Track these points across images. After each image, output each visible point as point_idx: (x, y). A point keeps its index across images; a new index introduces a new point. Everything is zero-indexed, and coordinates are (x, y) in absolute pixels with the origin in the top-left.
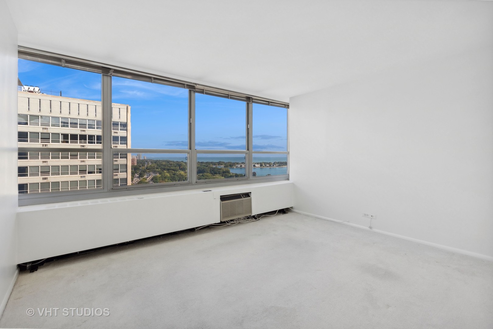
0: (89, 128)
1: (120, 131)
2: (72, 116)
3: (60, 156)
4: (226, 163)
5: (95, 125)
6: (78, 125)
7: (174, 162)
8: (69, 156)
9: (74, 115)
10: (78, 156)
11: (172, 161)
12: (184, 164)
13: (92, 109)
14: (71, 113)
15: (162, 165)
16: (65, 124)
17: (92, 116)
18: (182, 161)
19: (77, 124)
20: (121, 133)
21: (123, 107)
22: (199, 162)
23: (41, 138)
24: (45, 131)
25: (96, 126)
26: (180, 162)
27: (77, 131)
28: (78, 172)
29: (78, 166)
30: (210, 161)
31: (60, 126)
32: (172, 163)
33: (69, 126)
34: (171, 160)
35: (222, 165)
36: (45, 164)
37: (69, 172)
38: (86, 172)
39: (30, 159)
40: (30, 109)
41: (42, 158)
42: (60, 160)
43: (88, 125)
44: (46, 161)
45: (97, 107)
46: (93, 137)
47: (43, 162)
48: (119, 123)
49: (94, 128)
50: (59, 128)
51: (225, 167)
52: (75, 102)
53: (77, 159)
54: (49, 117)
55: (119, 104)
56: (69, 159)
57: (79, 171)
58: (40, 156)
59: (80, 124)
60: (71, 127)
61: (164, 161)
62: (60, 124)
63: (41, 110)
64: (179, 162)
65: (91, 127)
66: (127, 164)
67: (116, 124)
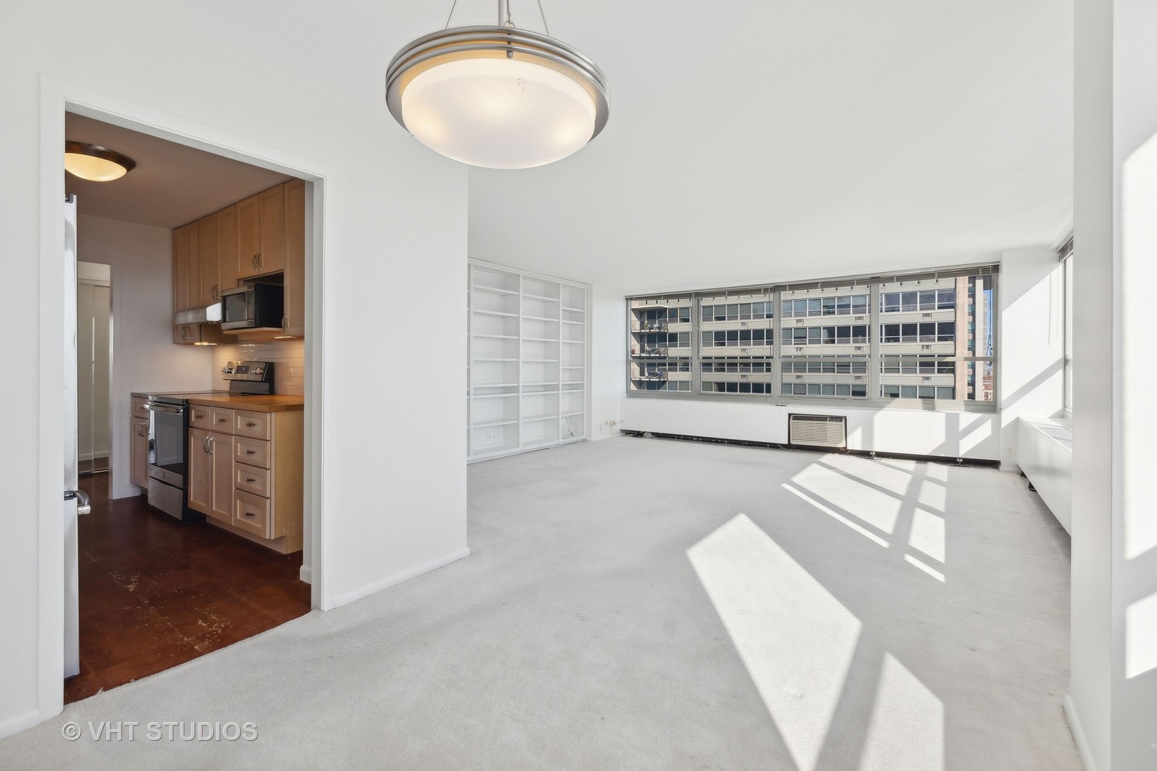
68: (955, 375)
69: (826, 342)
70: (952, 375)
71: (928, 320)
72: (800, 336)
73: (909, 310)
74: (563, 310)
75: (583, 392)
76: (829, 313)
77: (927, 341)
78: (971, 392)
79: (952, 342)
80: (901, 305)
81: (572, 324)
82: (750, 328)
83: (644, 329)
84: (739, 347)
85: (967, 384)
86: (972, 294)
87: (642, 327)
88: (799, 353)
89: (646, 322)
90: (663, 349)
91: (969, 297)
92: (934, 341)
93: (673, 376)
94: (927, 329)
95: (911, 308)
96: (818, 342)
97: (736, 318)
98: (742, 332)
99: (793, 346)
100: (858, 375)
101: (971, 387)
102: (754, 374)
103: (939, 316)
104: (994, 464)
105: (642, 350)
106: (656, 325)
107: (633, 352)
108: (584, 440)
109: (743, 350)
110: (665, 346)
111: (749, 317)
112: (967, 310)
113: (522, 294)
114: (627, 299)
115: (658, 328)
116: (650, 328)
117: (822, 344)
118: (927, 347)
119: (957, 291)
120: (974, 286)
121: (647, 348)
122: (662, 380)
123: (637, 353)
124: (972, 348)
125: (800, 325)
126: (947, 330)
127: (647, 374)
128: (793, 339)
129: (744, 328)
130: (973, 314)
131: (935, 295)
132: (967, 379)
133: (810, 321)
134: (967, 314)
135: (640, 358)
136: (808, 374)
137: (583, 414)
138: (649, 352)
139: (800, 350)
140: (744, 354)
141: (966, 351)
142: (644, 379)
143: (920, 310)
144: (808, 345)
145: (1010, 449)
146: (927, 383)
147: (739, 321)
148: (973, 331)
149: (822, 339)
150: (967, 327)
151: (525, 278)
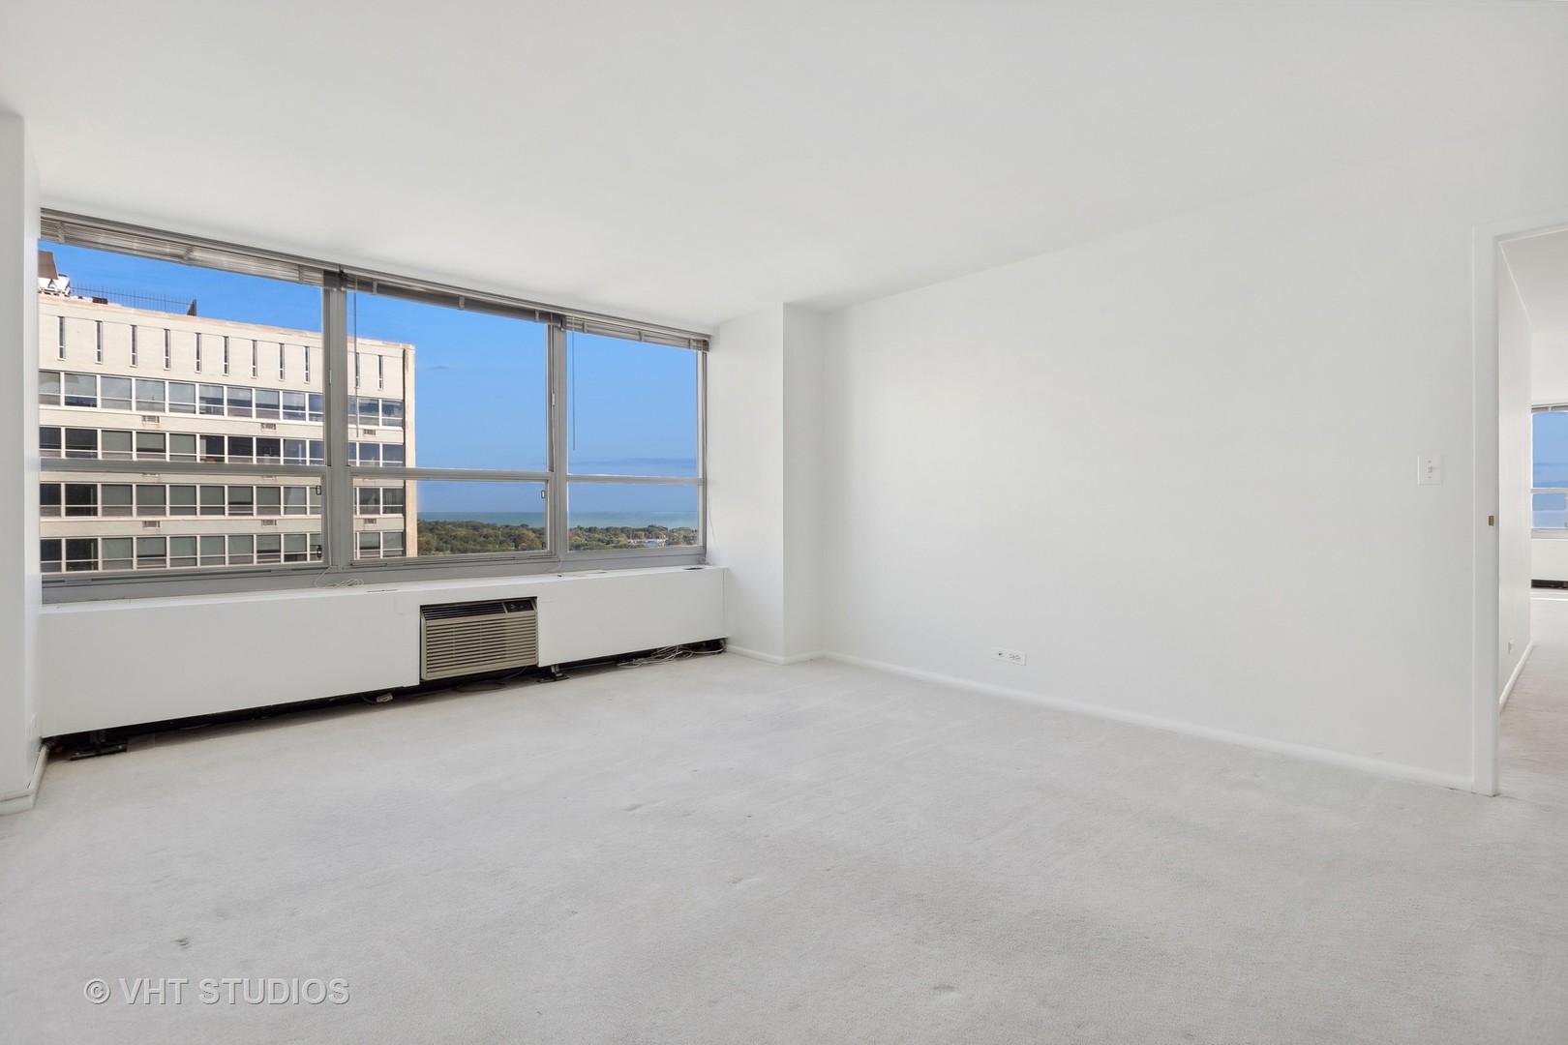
0: (288, 416)
1: (381, 427)
2: (233, 379)
3: (198, 506)
4: (672, 531)
5: (303, 409)
6: (254, 408)
7: (494, 527)
8: (226, 506)
9: (240, 375)
10: (255, 506)
11: (488, 526)
12: (532, 535)
13: (294, 358)
14: (230, 368)
15: (455, 537)
16: (212, 405)
17: (295, 380)
18: (523, 526)
19: (249, 403)
20: (386, 434)
21: (392, 353)
22: (581, 529)
23: (138, 450)
24: (150, 426)
25: (307, 412)
26: (517, 528)
27: (250, 427)
28: (255, 555)
29: (255, 536)
30: (619, 525)
31: (198, 411)
32: (491, 531)
33: (226, 411)
34: (486, 522)
35: (658, 538)
36: (150, 531)
37: (227, 555)
38: (279, 556)
39: (103, 515)
40: (104, 356)
41: (140, 512)
42: (199, 517)
43: (285, 407)
44: (155, 522)
45: (311, 352)
46: (300, 446)
47: (146, 524)
48: (380, 401)
49: (302, 417)
50: (192, 415)
51: (668, 543)
52: (242, 334)
53: (252, 514)
54: (162, 382)
55: (380, 343)
56: (227, 516)
57: (258, 552)
58: (134, 506)
59: (258, 406)
60: (232, 413)
61: (460, 525)
62: (198, 404)
63: (139, 359)
64: (512, 528)
65: (294, 412)
66: (405, 530)
67: (370, 407)
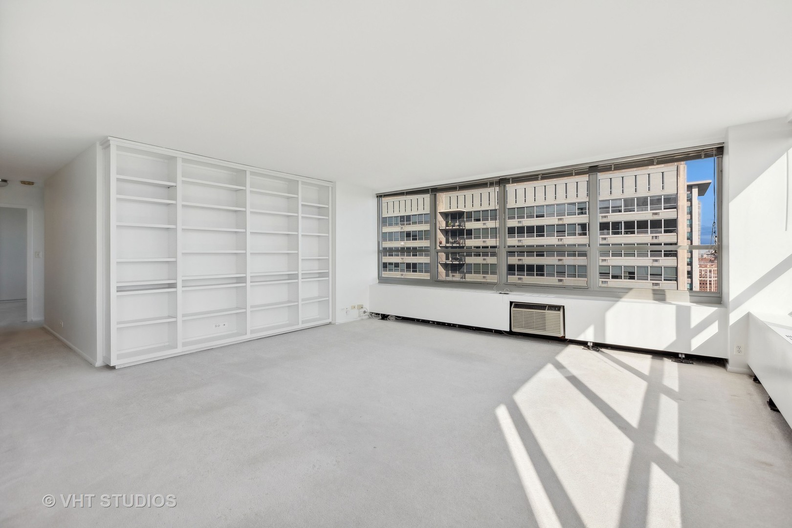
68: (677, 258)
69: (580, 234)
70: (675, 258)
71: (656, 218)
72: (561, 230)
73: (642, 211)
74: (302, 205)
75: (329, 280)
76: (582, 213)
77: (655, 233)
78: (690, 269)
79: (675, 234)
80: (636, 207)
81: (320, 219)
82: (524, 225)
83: (448, 227)
84: (516, 239)
85: (686, 264)
86: (690, 200)
87: (447, 225)
88: (560, 243)
89: (450, 221)
90: (461, 241)
91: (687, 201)
92: (661, 232)
93: (469, 260)
94: (656, 224)
95: (644, 209)
96: (575, 234)
97: (514, 218)
98: (518, 228)
99: (556, 237)
100: (604, 258)
101: (690, 266)
102: (527, 258)
103: (665, 214)
104: (721, 362)
105: (447, 242)
106: (457, 224)
107: (441, 243)
108: (330, 323)
109: (519, 241)
110: (463, 238)
111: (523, 217)
112: (686, 210)
113: (248, 189)
114: (377, 196)
115: (459, 226)
116: (453, 226)
117: (577, 236)
118: (656, 237)
119: (679, 196)
120: (691, 193)
121: (450, 240)
122: (462, 263)
123: (444, 244)
124: (690, 238)
125: (561, 222)
126: (671, 225)
127: (450, 259)
128: (556, 233)
129: (520, 225)
130: (691, 213)
131: (661, 199)
132: (686, 260)
133: (568, 220)
134: (686, 213)
135: (446, 247)
136: (566, 258)
137: (329, 300)
138: (452, 243)
139: (561, 241)
140: (520, 244)
141: (686, 240)
142: (449, 262)
143: (650, 210)
144: (567, 237)
145: (739, 348)
146: (656, 264)
147: (516, 220)
148: (691, 226)
149: (577, 232)
150: (686, 223)
151: (252, 173)
